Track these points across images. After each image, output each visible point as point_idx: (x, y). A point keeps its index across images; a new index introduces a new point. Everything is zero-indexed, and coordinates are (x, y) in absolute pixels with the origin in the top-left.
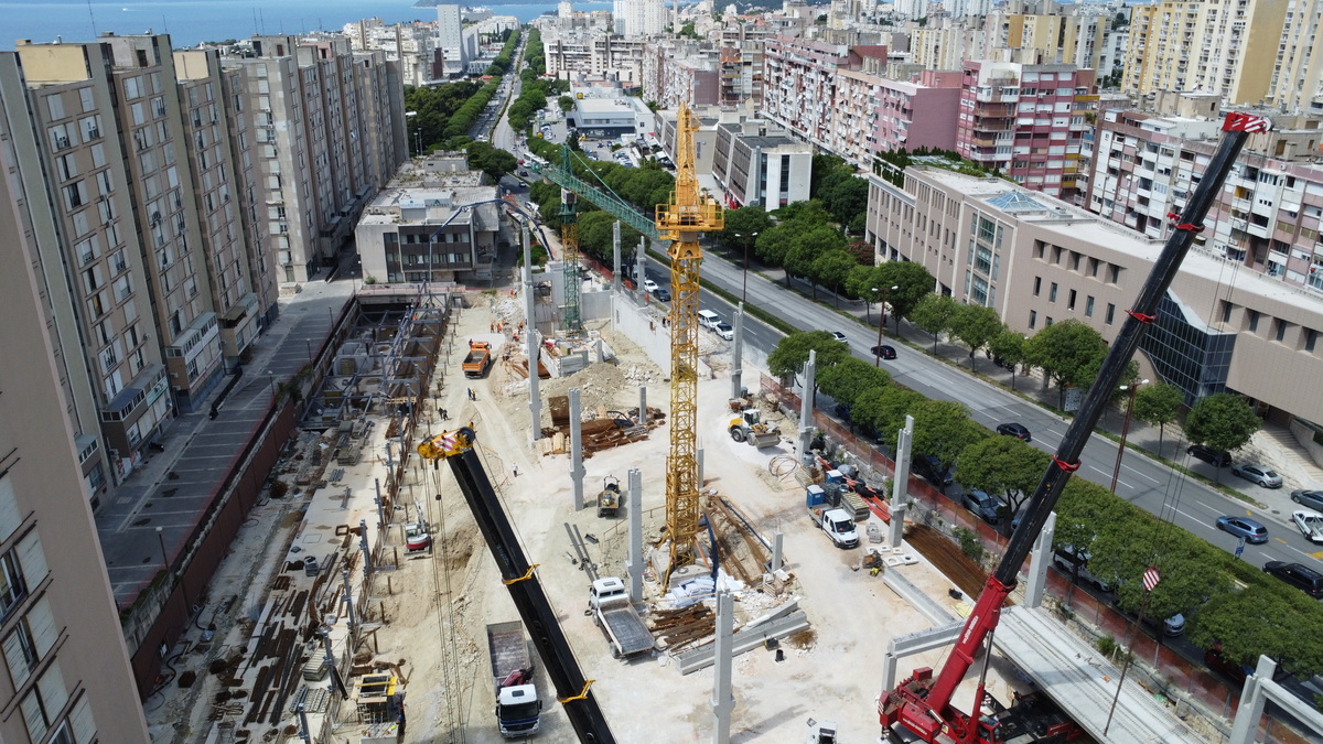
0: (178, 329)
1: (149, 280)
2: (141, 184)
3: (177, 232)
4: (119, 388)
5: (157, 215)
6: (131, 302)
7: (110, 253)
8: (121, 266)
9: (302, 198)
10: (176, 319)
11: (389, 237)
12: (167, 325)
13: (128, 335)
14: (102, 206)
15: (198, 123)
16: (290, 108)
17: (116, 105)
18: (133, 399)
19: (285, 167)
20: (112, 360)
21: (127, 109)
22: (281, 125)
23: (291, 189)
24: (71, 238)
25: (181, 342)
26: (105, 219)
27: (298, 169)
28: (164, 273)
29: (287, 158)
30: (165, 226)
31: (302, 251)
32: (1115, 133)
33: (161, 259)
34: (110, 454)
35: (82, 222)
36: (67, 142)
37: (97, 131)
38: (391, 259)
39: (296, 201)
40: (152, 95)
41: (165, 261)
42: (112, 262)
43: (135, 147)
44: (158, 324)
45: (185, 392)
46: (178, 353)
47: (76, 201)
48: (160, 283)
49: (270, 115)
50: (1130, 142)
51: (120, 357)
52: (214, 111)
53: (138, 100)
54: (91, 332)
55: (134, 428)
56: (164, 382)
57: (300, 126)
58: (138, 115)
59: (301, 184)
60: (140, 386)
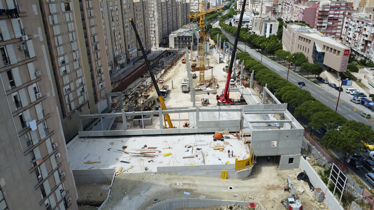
0: (129, 48)
1: (124, 37)
2: (124, 20)
3: (130, 30)
4: (117, 54)
5: (127, 26)
6: (121, 40)
7: (118, 30)
8: (120, 33)
9: (159, 30)
10: (129, 46)
11: (175, 38)
12: (127, 47)
13: (120, 46)
14: (117, 22)
15: (137, 10)
16: (158, 10)
17: (121, 5)
18: (119, 56)
19: (156, 23)
20: (116, 49)
21: (123, 6)
22: (156, 14)
23: (157, 27)
24: (111, 26)
25: (129, 50)
26: (117, 24)
27: (159, 23)
28: (127, 37)
29: (156, 21)
30: (128, 28)
31: (158, 41)
32: (347, 17)
33: (127, 34)
34: (115, 65)
35: (113, 24)
36: (112, 10)
37: (117, 9)
38: (175, 43)
39: (158, 30)
40: (128, 4)
41: (128, 35)
42: (118, 32)
43: (124, 13)
44: (125, 46)
45: (129, 59)
46: (129, 52)
47: (113, 20)
48: (126, 38)
49: (154, 11)
50: (349, 19)
51: (118, 49)
52: (140, 8)
53: (125, 4)
54: (113, 43)
55: (119, 61)
56: (125, 56)
57: (160, 15)
58: (125, 7)
59: (159, 27)
60: (121, 55)
